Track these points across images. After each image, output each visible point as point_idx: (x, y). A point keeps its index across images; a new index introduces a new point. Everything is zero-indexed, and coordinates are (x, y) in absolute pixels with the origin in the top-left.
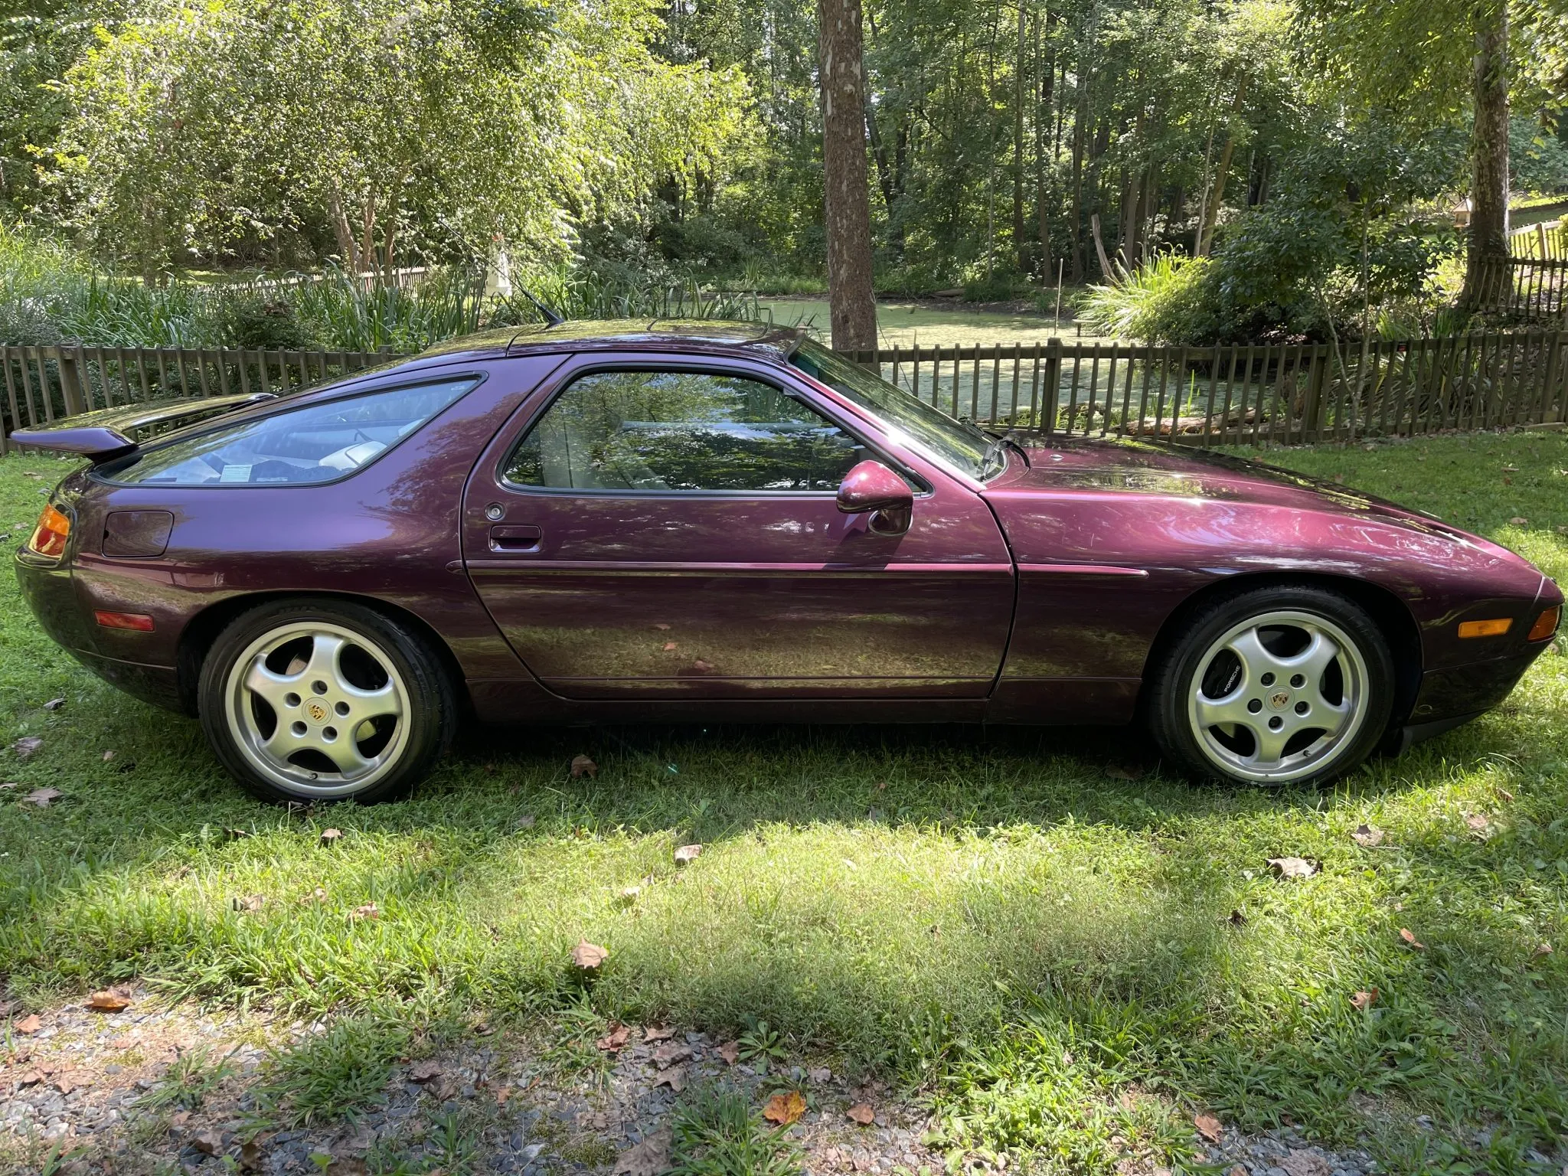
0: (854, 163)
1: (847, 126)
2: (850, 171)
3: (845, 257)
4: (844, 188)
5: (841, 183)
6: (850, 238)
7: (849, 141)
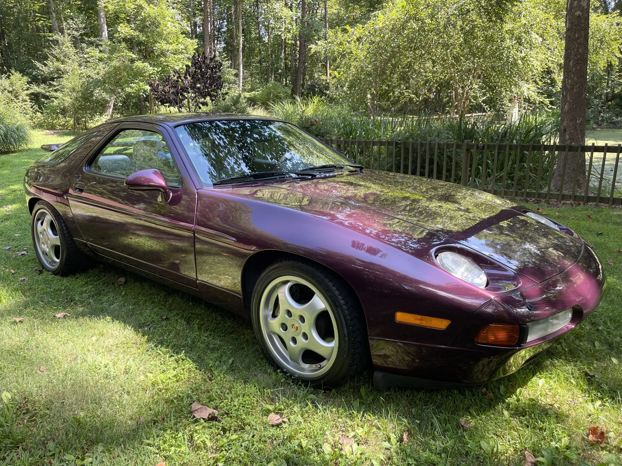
0: (578, 51)
1: (575, 32)
2: (576, 55)
3: (568, 99)
4: (571, 64)
5: (570, 61)
6: (572, 89)
7: (576, 40)
